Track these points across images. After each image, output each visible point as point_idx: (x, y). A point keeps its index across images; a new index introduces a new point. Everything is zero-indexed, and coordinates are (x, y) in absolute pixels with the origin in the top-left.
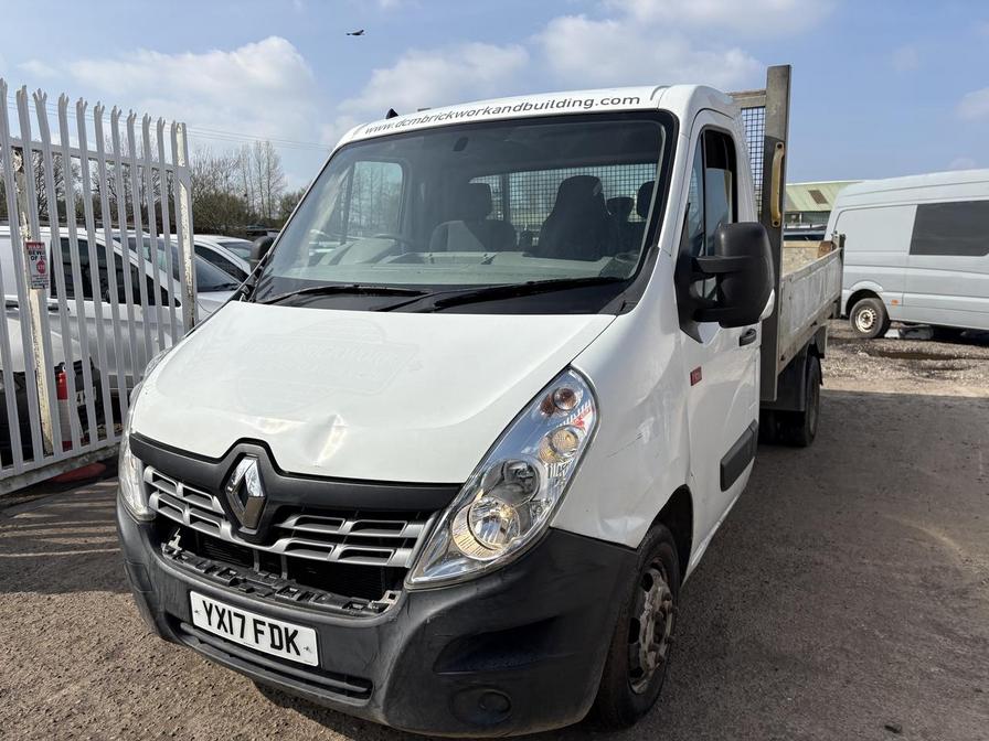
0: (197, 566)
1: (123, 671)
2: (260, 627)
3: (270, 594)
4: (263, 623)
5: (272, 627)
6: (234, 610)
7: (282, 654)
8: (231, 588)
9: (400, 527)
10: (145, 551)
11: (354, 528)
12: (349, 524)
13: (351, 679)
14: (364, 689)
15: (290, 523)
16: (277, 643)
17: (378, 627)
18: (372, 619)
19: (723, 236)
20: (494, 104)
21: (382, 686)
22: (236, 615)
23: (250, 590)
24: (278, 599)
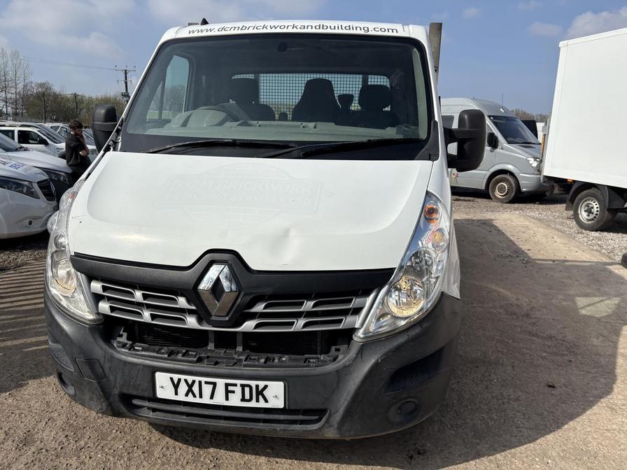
0: (157, 353)
1: (47, 451)
2: (230, 388)
3: (236, 363)
4: (235, 385)
5: (243, 386)
6: (203, 379)
7: (253, 404)
8: (197, 364)
9: (350, 301)
10: (99, 349)
11: (315, 306)
12: (311, 303)
13: (306, 412)
14: (317, 417)
15: (260, 308)
16: (247, 397)
17: (337, 371)
18: (331, 367)
19: (466, 117)
20: (299, 23)
21: (337, 411)
22: (206, 383)
23: (216, 363)
24: (245, 366)
